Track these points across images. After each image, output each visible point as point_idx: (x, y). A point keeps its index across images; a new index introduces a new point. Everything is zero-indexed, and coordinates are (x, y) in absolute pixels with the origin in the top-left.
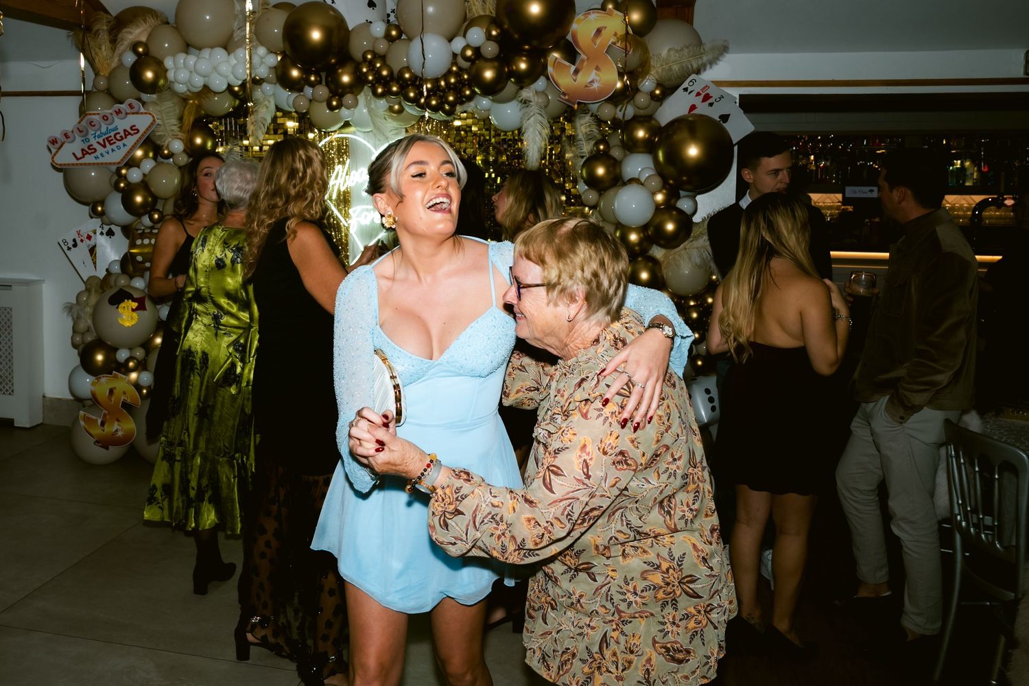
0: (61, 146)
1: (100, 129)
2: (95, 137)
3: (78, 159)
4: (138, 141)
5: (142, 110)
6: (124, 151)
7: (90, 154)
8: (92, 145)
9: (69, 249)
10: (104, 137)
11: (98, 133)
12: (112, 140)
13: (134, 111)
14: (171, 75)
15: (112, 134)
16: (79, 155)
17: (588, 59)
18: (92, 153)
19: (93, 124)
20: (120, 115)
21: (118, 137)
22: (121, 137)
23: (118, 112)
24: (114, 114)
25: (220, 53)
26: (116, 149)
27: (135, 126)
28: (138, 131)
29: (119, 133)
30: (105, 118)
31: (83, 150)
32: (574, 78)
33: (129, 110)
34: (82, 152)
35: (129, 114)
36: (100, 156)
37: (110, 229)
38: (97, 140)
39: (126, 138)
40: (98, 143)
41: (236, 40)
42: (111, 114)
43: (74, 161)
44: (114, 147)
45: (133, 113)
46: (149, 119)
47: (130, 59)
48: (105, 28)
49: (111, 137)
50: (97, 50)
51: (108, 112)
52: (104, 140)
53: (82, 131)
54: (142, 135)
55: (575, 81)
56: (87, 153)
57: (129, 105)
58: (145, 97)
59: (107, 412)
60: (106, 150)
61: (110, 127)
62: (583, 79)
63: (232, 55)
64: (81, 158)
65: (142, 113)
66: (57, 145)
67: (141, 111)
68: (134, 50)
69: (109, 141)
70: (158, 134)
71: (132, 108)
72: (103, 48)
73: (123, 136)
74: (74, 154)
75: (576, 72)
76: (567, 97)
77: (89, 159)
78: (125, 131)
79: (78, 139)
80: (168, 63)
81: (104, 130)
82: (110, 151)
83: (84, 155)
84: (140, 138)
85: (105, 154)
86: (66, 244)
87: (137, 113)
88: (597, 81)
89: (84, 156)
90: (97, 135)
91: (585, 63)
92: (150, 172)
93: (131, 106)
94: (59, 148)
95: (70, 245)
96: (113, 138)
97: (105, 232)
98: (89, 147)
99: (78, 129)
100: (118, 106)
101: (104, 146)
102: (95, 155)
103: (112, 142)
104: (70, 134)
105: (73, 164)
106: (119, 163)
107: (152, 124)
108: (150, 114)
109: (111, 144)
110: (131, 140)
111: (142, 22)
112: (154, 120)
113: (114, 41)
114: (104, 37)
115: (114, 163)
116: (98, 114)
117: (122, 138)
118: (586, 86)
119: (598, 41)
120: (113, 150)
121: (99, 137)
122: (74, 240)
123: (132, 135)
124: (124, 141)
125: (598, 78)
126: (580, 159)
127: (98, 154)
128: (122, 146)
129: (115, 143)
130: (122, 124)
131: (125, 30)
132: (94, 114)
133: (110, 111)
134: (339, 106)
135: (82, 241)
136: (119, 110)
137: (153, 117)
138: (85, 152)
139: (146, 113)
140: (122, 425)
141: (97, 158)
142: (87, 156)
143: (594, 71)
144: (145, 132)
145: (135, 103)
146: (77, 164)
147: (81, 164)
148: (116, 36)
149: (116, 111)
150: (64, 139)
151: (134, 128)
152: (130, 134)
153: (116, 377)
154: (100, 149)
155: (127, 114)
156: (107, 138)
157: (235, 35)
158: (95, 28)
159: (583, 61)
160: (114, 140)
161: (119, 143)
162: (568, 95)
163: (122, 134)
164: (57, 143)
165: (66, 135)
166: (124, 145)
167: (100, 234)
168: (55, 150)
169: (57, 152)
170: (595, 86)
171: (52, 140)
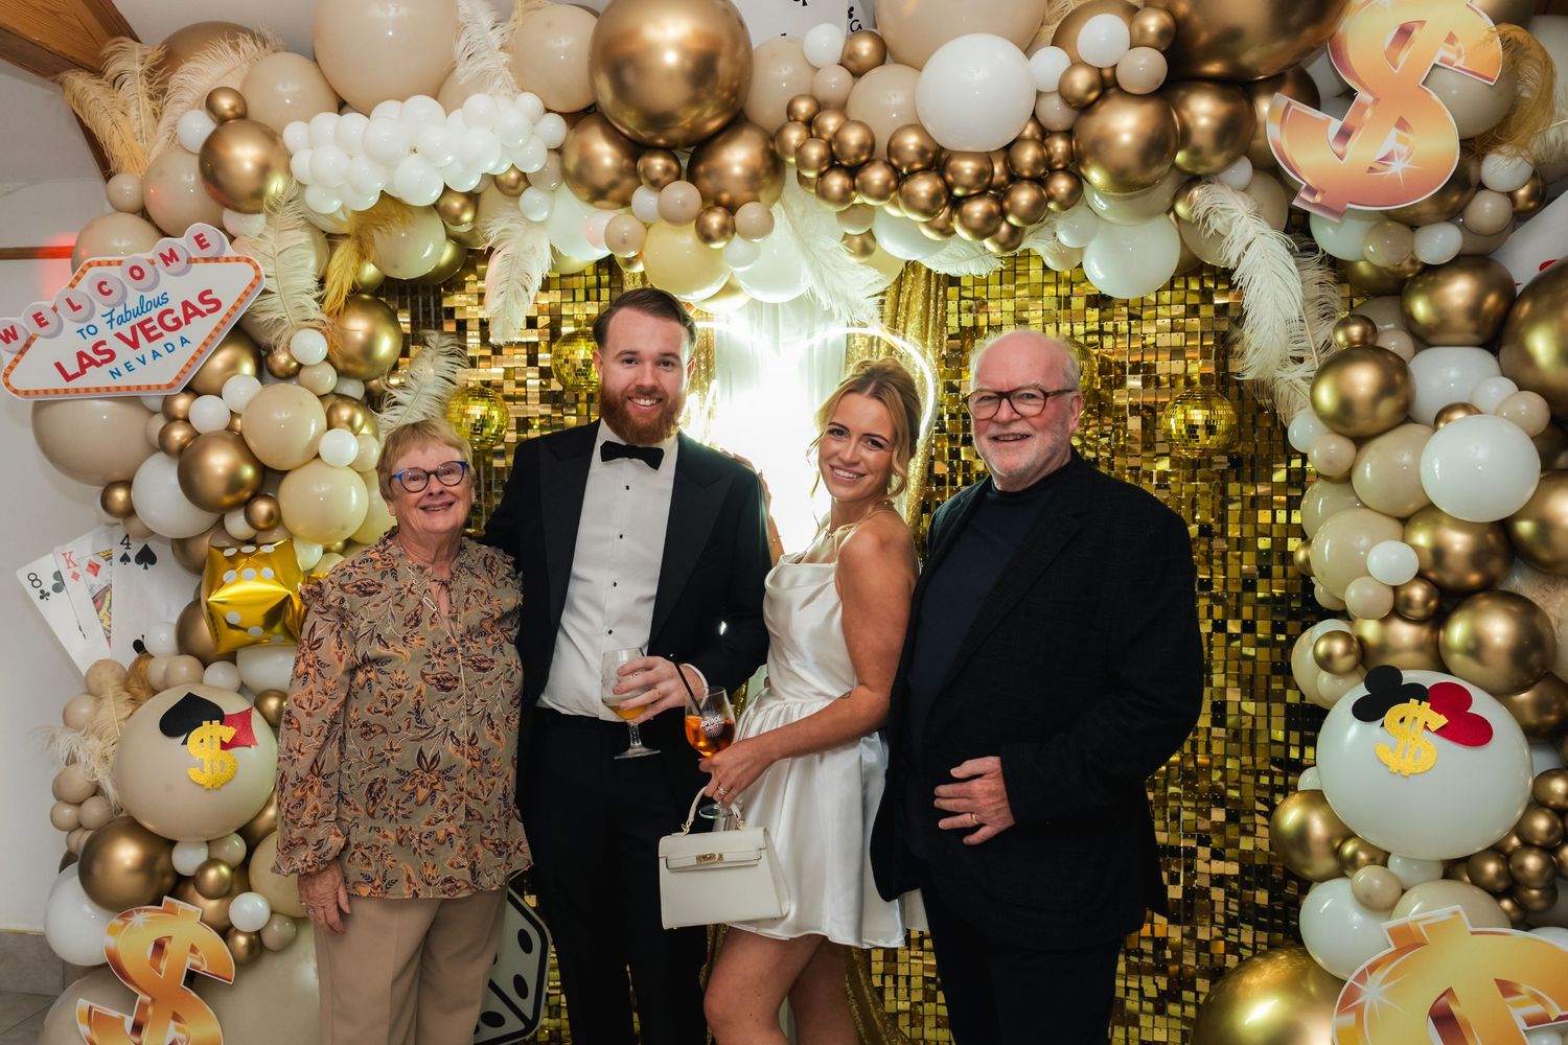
0: (27, 346)
1: (123, 300)
2: (111, 321)
3: (68, 378)
4: (217, 329)
5: (229, 251)
6: (183, 355)
7: (98, 365)
8: (103, 343)
9: (44, 595)
10: (134, 321)
11: (119, 311)
12: (154, 328)
13: (207, 253)
14: (300, 164)
15: (154, 313)
16: (72, 367)
17: (1377, 101)
18: (105, 361)
19: (105, 288)
20: (174, 265)
21: (168, 320)
22: (176, 320)
23: (169, 258)
24: (159, 262)
25: (422, 105)
26: (161, 350)
27: (209, 292)
28: (218, 304)
29: (171, 311)
30: (137, 273)
31: (81, 355)
32: (1339, 149)
33: (196, 252)
34: (81, 362)
35: (196, 261)
36: (123, 370)
37: (146, 546)
38: (117, 329)
39: (188, 322)
40: (119, 336)
41: (462, 82)
42: (152, 263)
43: (60, 383)
44: (158, 345)
45: (206, 260)
46: (245, 274)
47: (198, 126)
48: (138, 68)
49: (150, 320)
50: (120, 117)
51: (142, 257)
52: (133, 329)
53: (80, 307)
54: (228, 315)
55: (1341, 157)
56: (92, 362)
57: (197, 238)
58: (231, 219)
59: (148, 999)
60: (138, 353)
61: (150, 296)
62: (1362, 151)
63: (457, 114)
64: (76, 375)
65: (227, 260)
66: (17, 345)
67: (225, 255)
68: (210, 104)
69: (146, 333)
70: (264, 317)
71: (202, 247)
72: (133, 113)
73: (183, 320)
74: (58, 365)
75: (1345, 135)
76: (1318, 199)
77: (96, 377)
78: (186, 304)
79: (70, 326)
80: (293, 134)
81: (133, 303)
82: (149, 357)
83: (83, 368)
84: (223, 322)
85: (135, 364)
86: (36, 583)
87: (216, 260)
88: (1400, 156)
89: (83, 372)
90: (115, 316)
91: (1368, 113)
92: (247, 407)
93: (200, 241)
94: (22, 353)
95: (47, 588)
96: (155, 323)
97: (132, 554)
98: (95, 348)
99: (68, 300)
100: (165, 244)
101: (135, 345)
102: (111, 366)
103: (152, 334)
104: (48, 316)
105: (56, 391)
106: (170, 386)
107: (252, 285)
108: (248, 261)
109: (150, 339)
110: (200, 329)
111: (230, 50)
112: (258, 277)
113: (159, 94)
114: (136, 89)
115: (159, 387)
116: (120, 263)
117: (179, 325)
118: (1371, 169)
119: (1403, 57)
120: (155, 354)
121: (122, 320)
122: (58, 575)
123: (203, 315)
124: (184, 331)
125: (1404, 149)
127: (118, 363)
128: (177, 343)
129: (161, 335)
130: (179, 288)
131: (186, 67)
132: (109, 263)
133: (150, 255)
134: (727, 230)
135: (75, 576)
136: (171, 251)
137: (256, 268)
138: (85, 361)
139: (238, 259)
140: (186, 1028)
141: (115, 373)
142: (91, 370)
143: (1394, 132)
144: (234, 308)
145: (211, 233)
146: (66, 391)
147: (77, 391)
148: (165, 82)
149: (162, 255)
150: (33, 328)
151: (207, 297)
152: (197, 312)
153: (172, 911)
154: (123, 352)
155: (190, 261)
156: (141, 325)
157: (459, 71)
158: (112, 71)
159: (1363, 107)
160: (160, 330)
161: (169, 337)
162: (1323, 192)
163: (179, 313)
164: (15, 337)
165: (39, 319)
166: (184, 341)
167: (122, 560)
168: (13, 356)
169: (16, 361)
170: (1397, 168)
171: (6, 331)
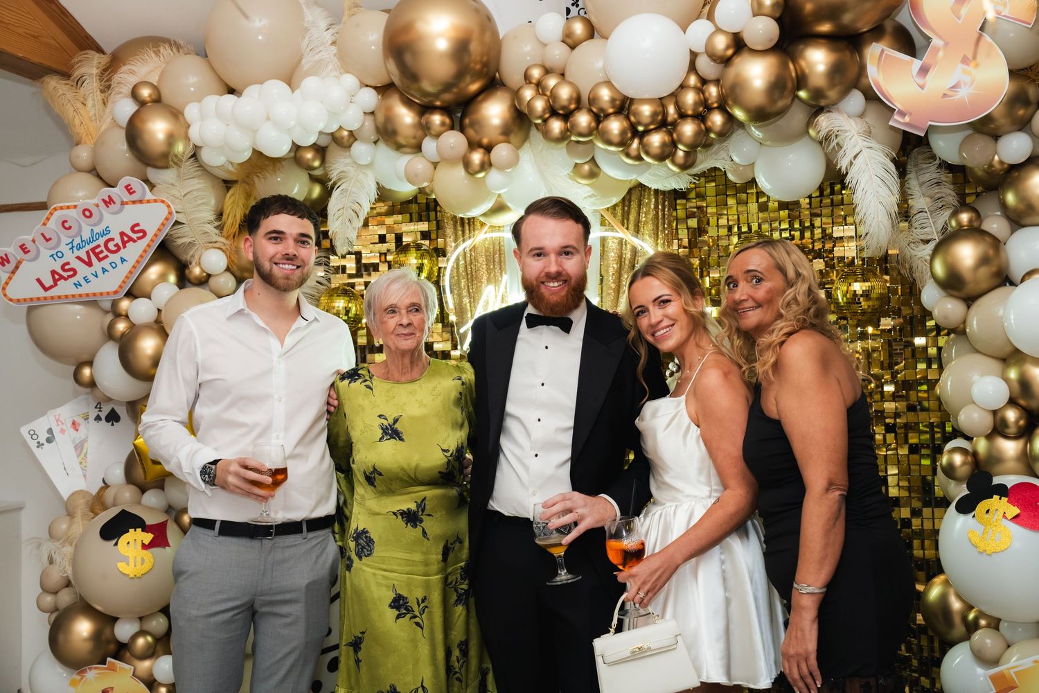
0: (17, 268)
1: (79, 233)
2: (72, 248)
3: (46, 289)
4: (145, 251)
5: (149, 196)
6: (124, 269)
7: (66, 279)
8: (68, 263)
9: (40, 445)
10: (88, 247)
11: (77, 241)
12: (102, 252)
13: (134, 197)
14: (194, 133)
15: (101, 241)
16: (48, 281)
17: (946, 44)
18: (70, 277)
19: (67, 225)
20: (112, 207)
21: (111, 246)
22: (117, 245)
23: (109, 202)
24: (102, 204)
25: (276, 87)
26: (108, 267)
27: (137, 225)
28: (144, 233)
29: (112, 239)
30: (87, 213)
31: (53, 273)
32: (921, 81)
33: (126, 197)
34: (53, 277)
35: (127, 203)
36: (83, 282)
37: (113, 409)
38: (77, 253)
39: (125, 247)
40: (78, 258)
41: (305, 69)
42: (97, 206)
43: (41, 293)
44: (105, 263)
45: (134, 202)
46: (161, 211)
47: (125, 108)
48: (95, 71)
49: (98, 246)
50: (80, 105)
51: (90, 203)
52: (88, 253)
53: (50, 239)
54: (152, 240)
55: (922, 87)
56: (62, 277)
57: (126, 187)
58: (152, 174)
60: (92, 270)
61: (97, 230)
62: (937, 82)
63: (297, 92)
64: (51, 287)
65: (148, 201)
66: (10, 267)
67: (147, 198)
68: (134, 95)
69: (96, 255)
70: (180, 241)
71: (131, 194)
72: (90, 103)
73: (121, 245)
74: (39, 280)
75: (924, 71)
76: (907, 119)
77: (65, 288)
78: (122, 234)
79: (45, 253)
80: (191, 112)
81: (86, 235)
82: (100, 272)
83: (55, 282)
84: (149, 246)
85: (91, 278)
86: (35, 437)
87: (141, 202)
88: (965, 84)
89: (56, 284)
90: (75, 244)
91: (941, 54)
92: (166, 305)
93: (129, 189)
94: (13, 272)
95: (42, 439)
96: (102, 248)
97: (103, 415)
98: (63, 267)
99: (43, 234)
100: (106, 192)
101: (89, 264)
102: (74, 280)
103: (101, 256)
104: (30, 246)
105: (38, 299)
106: (116, 292)
107: (167, 219)
108: (163, 202)
109: (100, 260)
110: (134, 251)
111: (153, 55)
112: (170, 213)
113: (106, 88)
114: (92, 85)
115: (108, 293)
116: (75, 207)
117: (119, 249)
118: (945, 95)
119: (964, 11)
120: (104, 270)
121: (79, 247)
122: (50, 431)
123: (134, 241)
124: (122, 253)
125: (968, 79)
126: (922, 247)
127: (79, 278)
128: (118, 262)
129: (106, 257)
130: (117, 222)
131: (124, 68)
132: (68, 207)
133: (95, 201)
135: (63, 431)
136: (110, 197)
137: (168, 206)
138: (57, 277)
139: (155, 201)
141: (78, 285)
142: (61, 283)
143: (961, 66)
144: (156, 235)
146: (45, 298)
147: (52, 298)
148: (110, 80)
149: (104, 200)
150: (20, 255)
151: (136, 229)
152: (131, 239)
153: (113, 669)
154: (82, 269)
155: (123, 203)
156: (93, 250)
157: (304, 61)
158: (77, 74)
159: (937, 50)
160: (106, 253)
161: (112, 257)
162: (911, 114)
163: (118, 240)
164: (8, 262)
165: (24, 248)
166: (123, 260)
167: (95, 420)
168: (8, 275)
169: (10, 278)
170: (963, 94)
171: (2, 258)
